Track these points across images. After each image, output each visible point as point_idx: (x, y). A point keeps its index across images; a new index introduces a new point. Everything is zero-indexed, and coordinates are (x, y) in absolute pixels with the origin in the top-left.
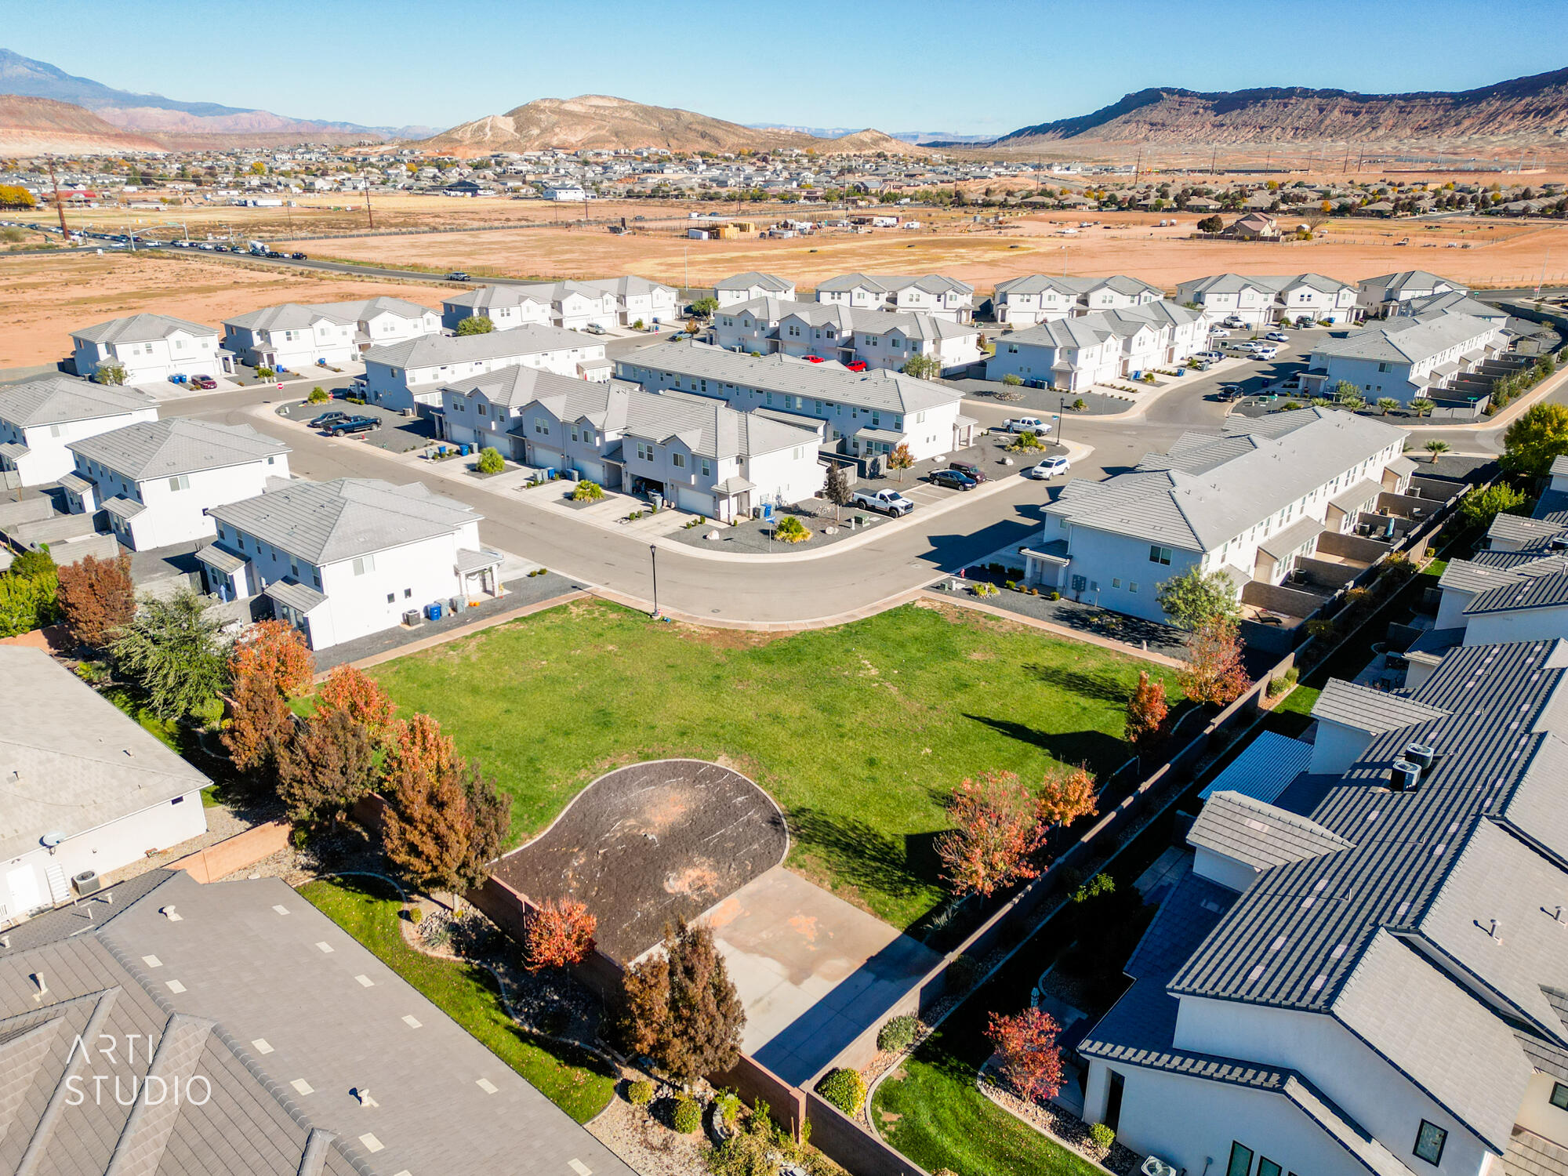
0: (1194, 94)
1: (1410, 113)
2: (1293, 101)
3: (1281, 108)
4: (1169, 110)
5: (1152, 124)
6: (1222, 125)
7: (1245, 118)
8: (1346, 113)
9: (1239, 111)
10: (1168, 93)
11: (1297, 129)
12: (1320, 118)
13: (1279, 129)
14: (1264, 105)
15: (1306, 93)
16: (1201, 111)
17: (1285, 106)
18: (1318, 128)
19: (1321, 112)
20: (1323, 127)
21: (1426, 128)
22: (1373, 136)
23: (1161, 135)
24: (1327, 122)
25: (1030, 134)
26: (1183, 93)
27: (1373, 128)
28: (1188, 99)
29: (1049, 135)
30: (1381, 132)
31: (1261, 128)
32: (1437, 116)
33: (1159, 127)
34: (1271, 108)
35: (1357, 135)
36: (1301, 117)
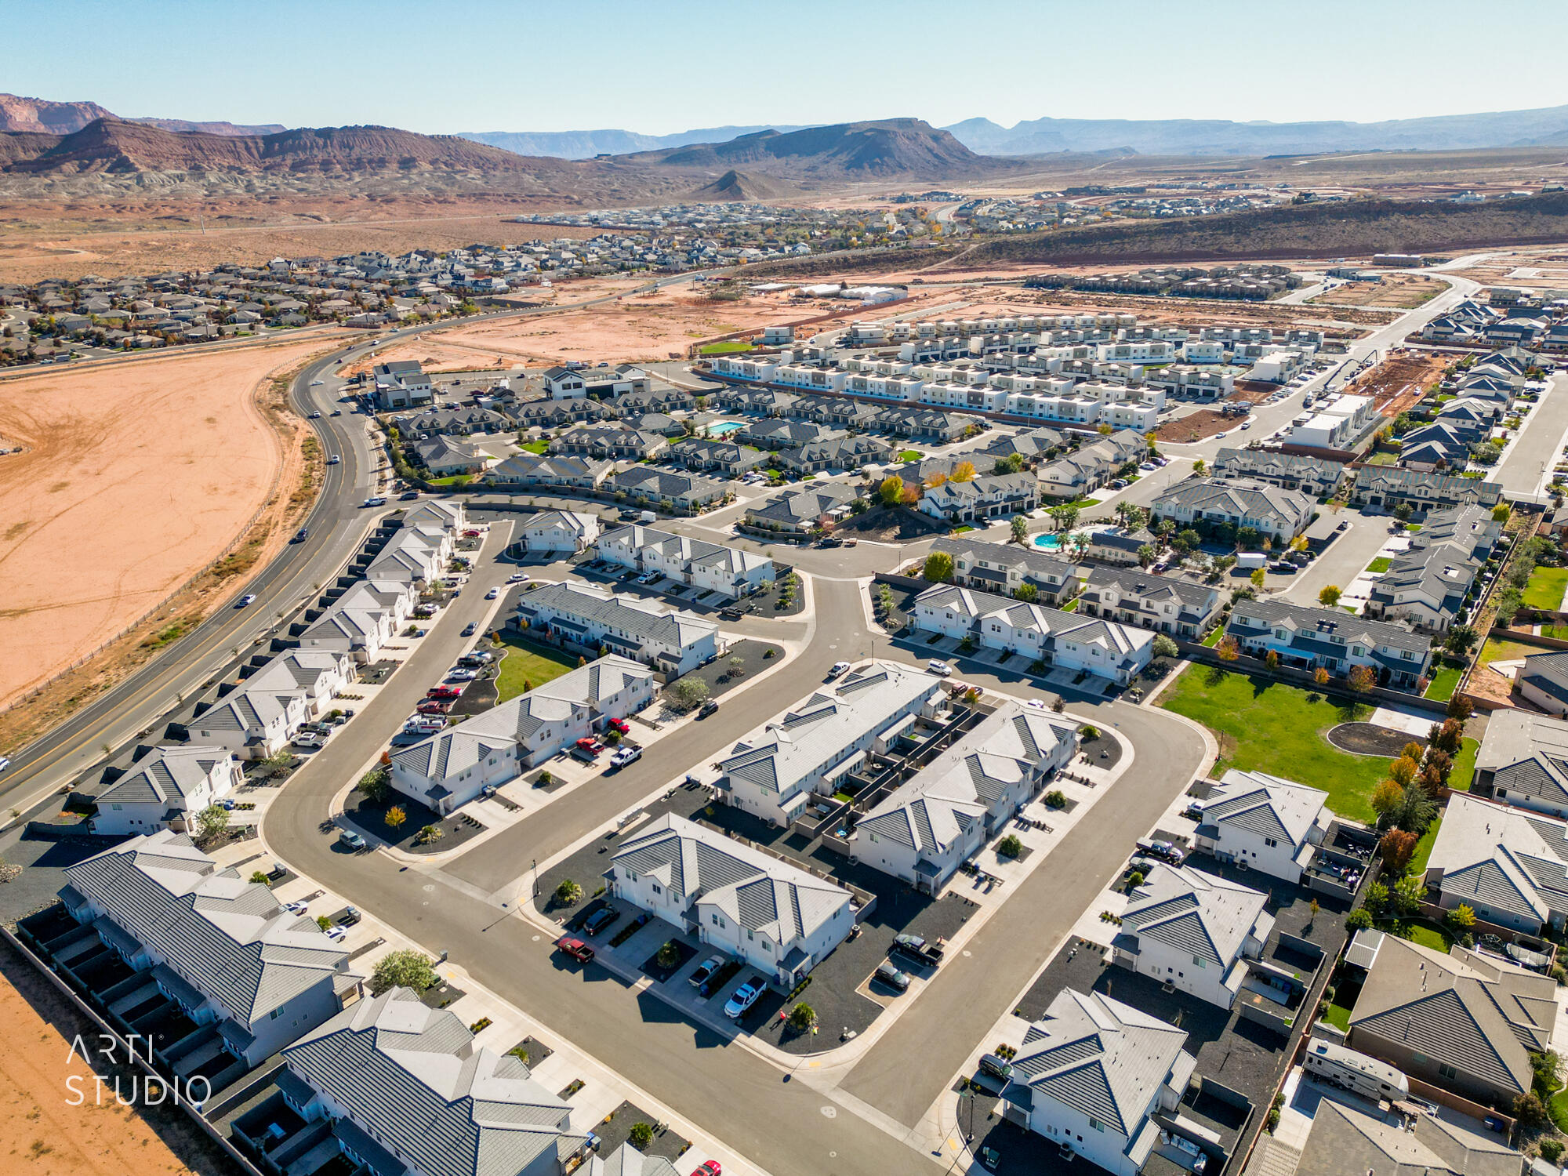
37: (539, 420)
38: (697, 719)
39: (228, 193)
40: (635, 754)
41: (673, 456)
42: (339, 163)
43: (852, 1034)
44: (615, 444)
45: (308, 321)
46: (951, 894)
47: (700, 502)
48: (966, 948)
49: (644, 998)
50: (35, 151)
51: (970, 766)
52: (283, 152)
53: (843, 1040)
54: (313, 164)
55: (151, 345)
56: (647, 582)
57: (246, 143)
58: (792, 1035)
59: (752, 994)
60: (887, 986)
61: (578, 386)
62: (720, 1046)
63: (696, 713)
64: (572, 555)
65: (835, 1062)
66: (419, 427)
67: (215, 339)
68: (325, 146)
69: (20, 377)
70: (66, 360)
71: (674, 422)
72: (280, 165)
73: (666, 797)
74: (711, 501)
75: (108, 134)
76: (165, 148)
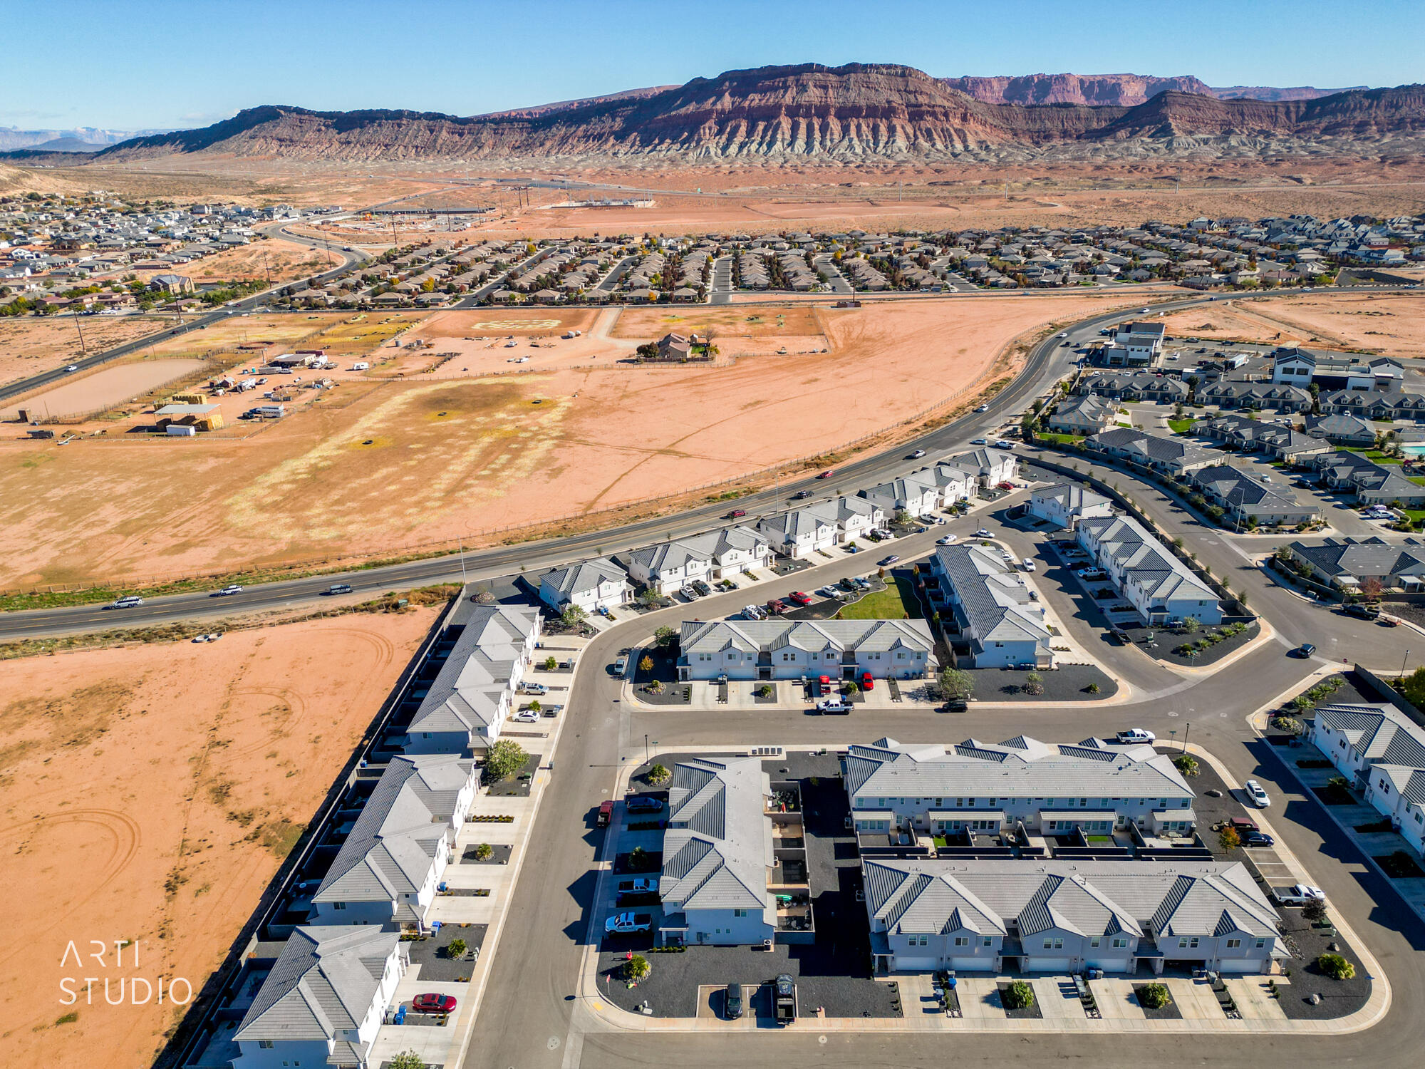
0: (310, 113)
1: (502, 134)
2: (404, 122)
3: (396, 128)
4: (292, 127)
5: (281, 140)
6: (349, 143)
7: (367, 136)
8: (453, 133)
9: (358, 130)
10: (285, 111)
11: (417, 147)
12: (433, 137)
13: (402, 148)
14: (380, 125)
15: (413, 116)
16: (323, 128)
17: (399, 126)
18: (434, 146)
19: (432, 133)
20: (438, 146)
21: (519, 147)
22: (481, 153)
23: (294, 151)
24: (440, 141)
25: (144, 145)
26: (299, 111)
27: (480, 147)
28: (306, 117)
29: (168, 147)
30: (486, 151)
31: (386, 146)
32: (523, 138)
33: (288, 143)
34: (387, 128)
35: (469, 153)
36: (416, 137)
37: (1223, 400)
38: (937, 710)
39: (1240, 155)
40: (842, 708)
41: (1314, 466)
42: (1376, 124)
43: (649, 1011)
44: (1258, 439)
45: (1151, 277)
46: (893, 985)
47: (1258, 520)
48: (828, 1035)
49: (592, 876)
50: (1106, 121)
51: (1045, 886)
52: (1322, 115)
53: (637, 1009)
54: (1348, 126)
55: (1006, 286)
56: (1085, 577)
57: (1288, 108)
58: (615, 976)
59: (629, 924)
60: (723, 1005)
61: (1305, 372)
62: (574, 941)
63: (940, 705)
64: (1059, 529)
65: (608, 1017)
66: (1095, 385)
67: (1059, 286)
68: (1370, 106)
69: (895, 299)
70: (937, 291)
71: (1365, 429)
72: (1313, 128)
73: (815, 753)
74: (1280, 523)
75: (1166, 103)
76: (1210, 114)
